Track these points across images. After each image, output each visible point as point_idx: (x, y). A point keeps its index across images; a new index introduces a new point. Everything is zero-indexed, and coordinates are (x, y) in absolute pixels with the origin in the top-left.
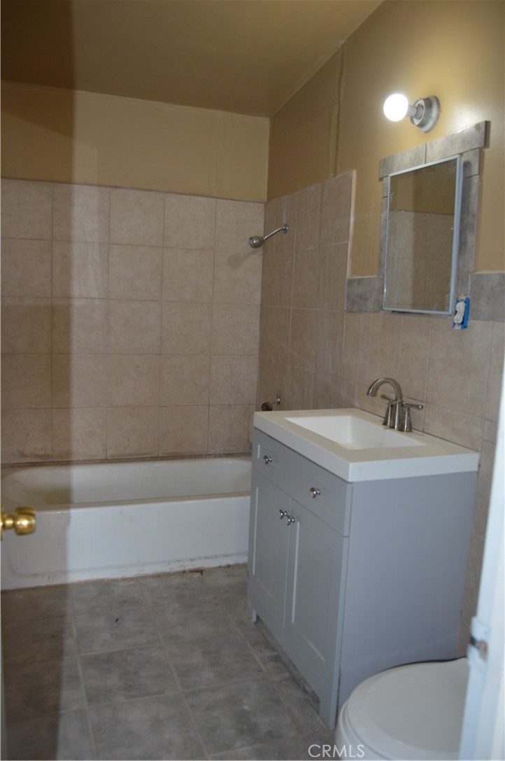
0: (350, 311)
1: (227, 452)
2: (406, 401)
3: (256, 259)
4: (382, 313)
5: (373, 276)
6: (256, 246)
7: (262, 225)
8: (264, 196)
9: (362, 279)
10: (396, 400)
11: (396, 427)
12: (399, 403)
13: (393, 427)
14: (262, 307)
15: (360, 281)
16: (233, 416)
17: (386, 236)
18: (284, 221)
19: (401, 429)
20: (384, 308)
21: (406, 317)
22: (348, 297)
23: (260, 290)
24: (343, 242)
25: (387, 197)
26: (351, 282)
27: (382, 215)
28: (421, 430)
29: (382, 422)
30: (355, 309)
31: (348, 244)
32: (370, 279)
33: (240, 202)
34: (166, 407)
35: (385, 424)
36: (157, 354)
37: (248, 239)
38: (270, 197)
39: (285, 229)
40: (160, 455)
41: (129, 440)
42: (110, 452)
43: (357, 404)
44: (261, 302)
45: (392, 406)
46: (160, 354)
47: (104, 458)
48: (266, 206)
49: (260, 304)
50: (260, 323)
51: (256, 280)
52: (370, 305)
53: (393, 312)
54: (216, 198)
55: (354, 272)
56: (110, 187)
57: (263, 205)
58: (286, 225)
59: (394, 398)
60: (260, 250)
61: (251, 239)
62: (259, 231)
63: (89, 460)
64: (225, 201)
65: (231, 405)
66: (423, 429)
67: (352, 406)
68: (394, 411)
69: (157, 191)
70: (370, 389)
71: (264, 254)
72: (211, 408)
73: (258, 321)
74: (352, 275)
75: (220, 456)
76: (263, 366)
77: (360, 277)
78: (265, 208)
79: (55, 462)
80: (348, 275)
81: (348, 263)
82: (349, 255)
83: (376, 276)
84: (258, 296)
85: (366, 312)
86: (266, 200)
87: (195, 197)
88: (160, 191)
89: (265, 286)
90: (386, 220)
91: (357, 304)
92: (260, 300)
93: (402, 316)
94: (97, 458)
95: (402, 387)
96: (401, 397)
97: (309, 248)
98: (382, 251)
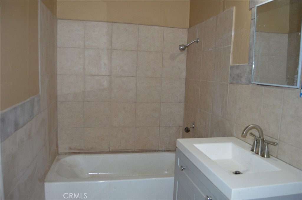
0: (231, 83)
1: (168, 149)
2: (266, 138)
3: (183, 57)
4: (251, 85)
5: (245, 64)
6: (183, 50)
7: (186, 40)
8: (188, 26)
9: (239, 66)
10: (260, 137)
11: (259, 154)
12: (261, 140)
13: (258, 154)
14: (186, 79)
15: (237, 67)
16: (171, 132)
17: (253, 42)
18: (197, 37)
19: (263, 155)
20: (252, 82)
21: (266, 88)
22: (230, 75)
23: (185, 71)
24: (228, 46)
25: (254, 19)
26: (232, 67)
27: (251, 29)
28: (276, 157)
29: (251, 149)
30: (234, 82)
31: (230, 47)
32: (244, 65)
33: (176, 29)
34: (138, 127)
35: (252, 150)
36: (134, 102)
37: (179, 46)
38: (190, 26)
39: (197, 41)
40: (135, 150)
41: (120, 143)
42: (112, 148)
43: (235, 135)
44: (186, 77)
45: (257, 140)
46: (136, 102)
47: (108, 151)
48: (188, 30)
49: (185, 78)
50: (185, 88)
51: (183, 66)
52: (243, 80)
53: (258, 84)
54: (164, 27)
55: (234, 62)
56: (112, 22)
57: (187, 30)
58: (198, 39)
59: (258, 136)
60: (185, 52)
61: (180, 46)
62: (185, 42)
63: (101, 152)
64: (168, 28)
65: (170, 127)
66: (277, 156)
67: (232, 135)
68: (258, 144)
69: (135, 24)
70: (244, 131)
71: (188, 54)
72: (160, 128)
73: (184, 86)
74: (233, 63)
75: (165, 151)
76: (186, 108)
77: (237, 65)
78: (188, 31)
79: (85, 152)
80: (231, 63)
81: (231, 57)
82: (231, 53)
83: (247, 64)
84: (184, 74)
85: (241, 84)
86: (188, 28)
87: (153, 27)
88: (136, 24)
89: (188, 70)
90: (254, 32)
91: (236, 79)
92: (185, 76)
93: (263, 87)
94: (105, 151)
95: (263, 130)
96: (263, 136)
97: (209, 50)
98: (251, 50)
